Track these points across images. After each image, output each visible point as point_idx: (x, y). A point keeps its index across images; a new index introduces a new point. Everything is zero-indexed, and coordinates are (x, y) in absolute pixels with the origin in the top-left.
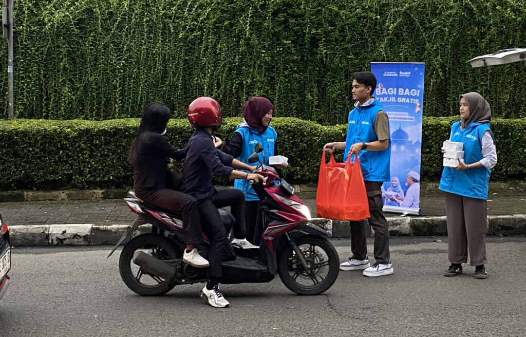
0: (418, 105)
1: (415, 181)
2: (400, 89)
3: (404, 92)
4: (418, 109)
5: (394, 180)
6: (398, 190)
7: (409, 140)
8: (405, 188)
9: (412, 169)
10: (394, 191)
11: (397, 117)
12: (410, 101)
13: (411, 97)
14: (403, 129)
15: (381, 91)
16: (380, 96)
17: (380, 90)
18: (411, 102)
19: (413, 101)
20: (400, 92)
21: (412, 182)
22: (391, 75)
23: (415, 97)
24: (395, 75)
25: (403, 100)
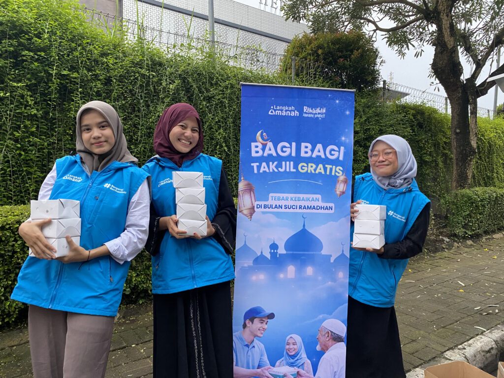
0: (342, 178)
1: (337, 339)
2: (303, 145)
3: (312, 151)
4: (341, 187)
5: (291, 341)
6: (300, 362)
7: (324, 252)
8: (316, 357)
9: (330, 314)
10: (292, 365)
11: (298, 203)
12: (325, 169)
13: (326, 161)
14: (311, 231)
15: (263, 149)
16: (260, 160)
17: (260, 146)
18: (328, 173)
19: (331, 169)
20: (303, 150)
21: (330, 342)
22: (284, 114)
23: (336, 162)
24: (293, 114)
25: (311, 168)
